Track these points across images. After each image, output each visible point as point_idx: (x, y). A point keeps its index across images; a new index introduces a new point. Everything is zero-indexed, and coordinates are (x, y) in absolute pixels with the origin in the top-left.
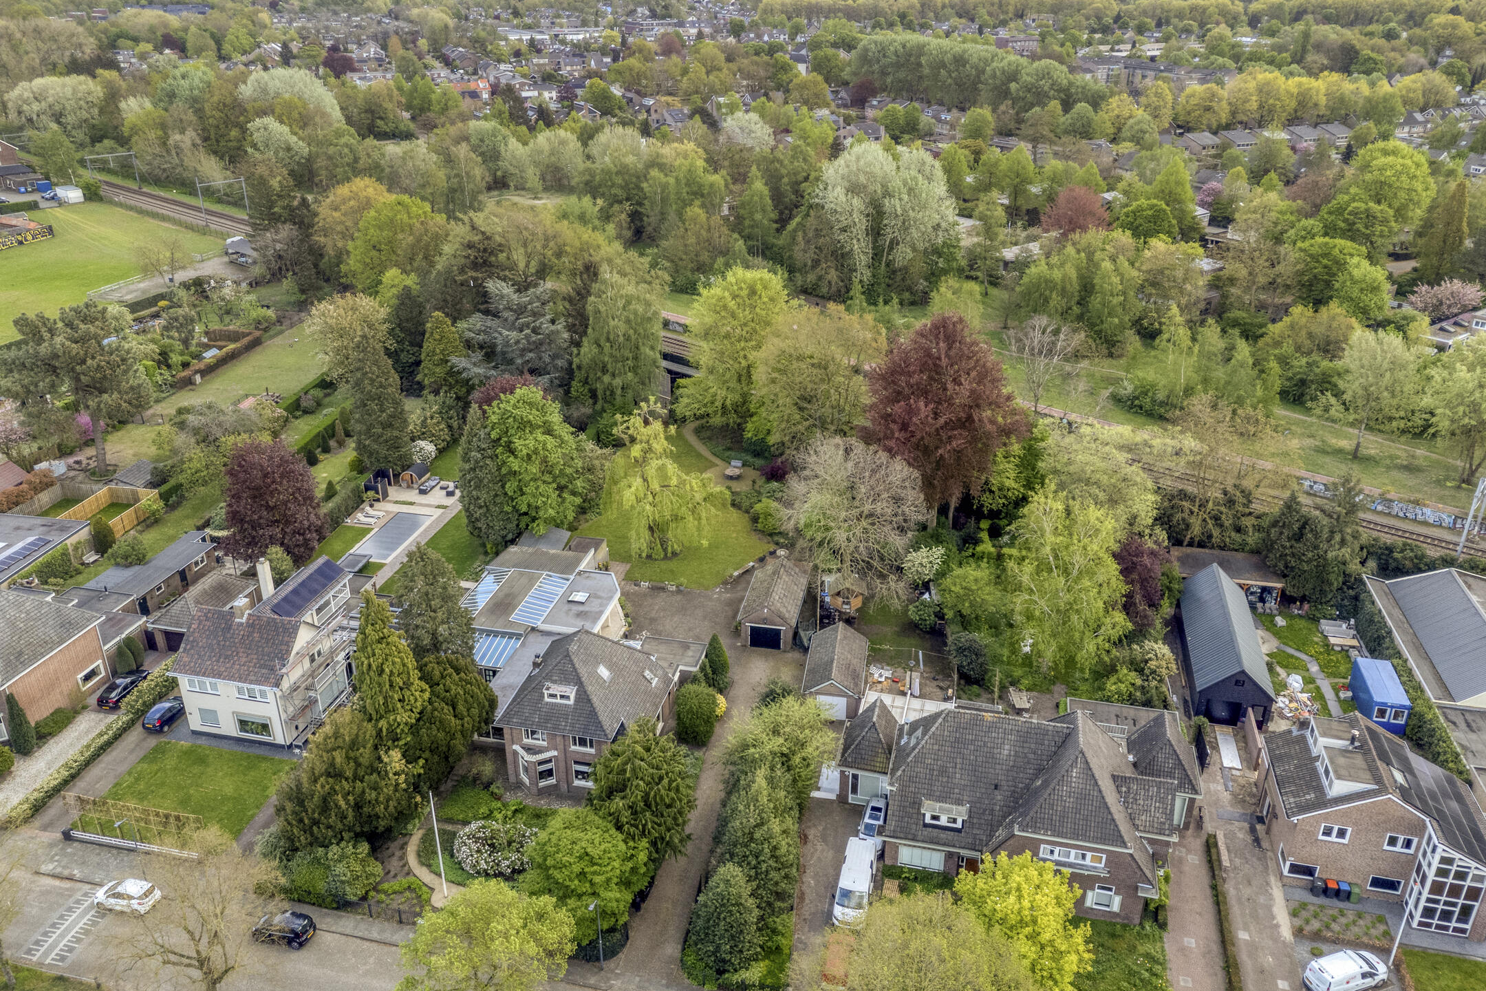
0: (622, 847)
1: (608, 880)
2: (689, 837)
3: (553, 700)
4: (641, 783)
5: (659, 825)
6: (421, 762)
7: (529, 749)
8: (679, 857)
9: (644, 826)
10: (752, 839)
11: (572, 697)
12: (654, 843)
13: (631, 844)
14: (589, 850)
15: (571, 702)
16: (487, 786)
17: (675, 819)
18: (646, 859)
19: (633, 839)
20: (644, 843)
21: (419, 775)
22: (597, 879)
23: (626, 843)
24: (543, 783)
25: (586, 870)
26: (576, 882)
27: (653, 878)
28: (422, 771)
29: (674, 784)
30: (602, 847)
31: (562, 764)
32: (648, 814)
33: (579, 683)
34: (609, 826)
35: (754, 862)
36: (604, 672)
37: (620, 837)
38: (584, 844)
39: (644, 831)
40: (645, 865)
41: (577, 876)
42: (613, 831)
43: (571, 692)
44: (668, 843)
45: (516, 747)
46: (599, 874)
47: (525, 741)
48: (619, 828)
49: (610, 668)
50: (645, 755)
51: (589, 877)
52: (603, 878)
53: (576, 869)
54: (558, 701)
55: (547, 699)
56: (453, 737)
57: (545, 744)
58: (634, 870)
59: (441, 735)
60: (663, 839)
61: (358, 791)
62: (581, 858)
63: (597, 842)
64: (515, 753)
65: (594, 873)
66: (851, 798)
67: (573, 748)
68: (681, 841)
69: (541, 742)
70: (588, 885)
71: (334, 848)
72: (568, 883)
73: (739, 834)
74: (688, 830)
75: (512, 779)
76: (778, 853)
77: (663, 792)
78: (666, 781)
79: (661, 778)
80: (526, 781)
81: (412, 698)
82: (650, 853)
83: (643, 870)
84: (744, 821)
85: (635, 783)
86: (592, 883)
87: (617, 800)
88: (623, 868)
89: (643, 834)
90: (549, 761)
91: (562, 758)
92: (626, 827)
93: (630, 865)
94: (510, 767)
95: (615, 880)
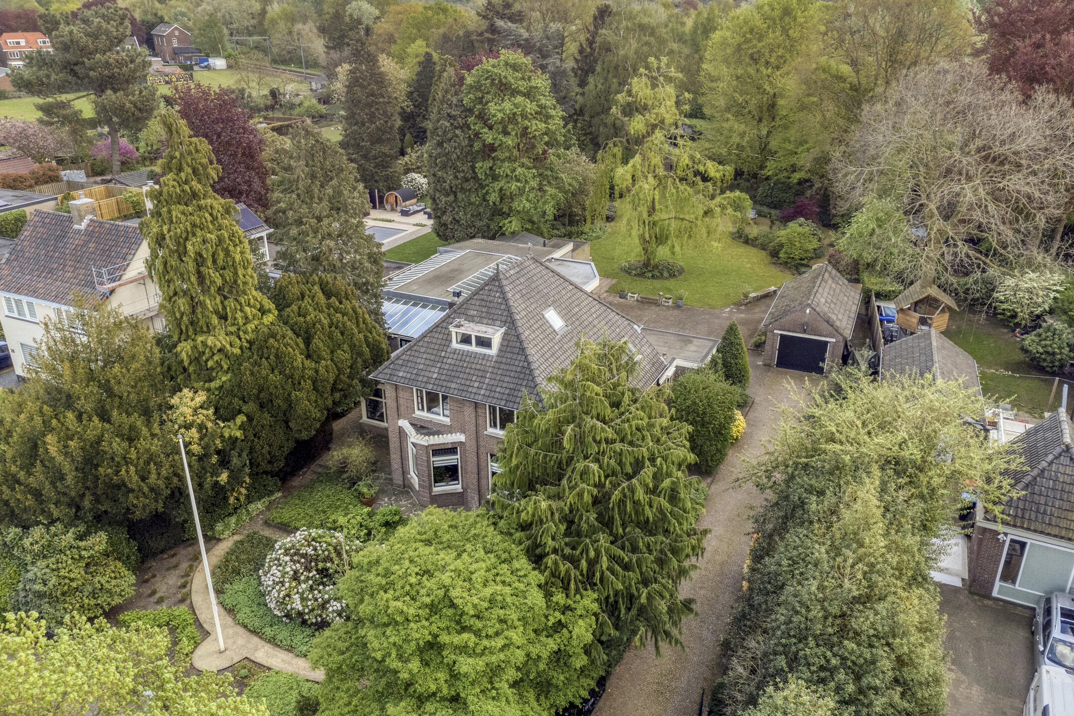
0: (536, 598)
1: (494, 672)
2: (688, 605)
3: (465, 347)
4: (595, 467)
5: (626, 567)
6: (241, 419)
7: (422, 428)
8: (664, 645)
9: (592, 563)
10: (844, 631)
11: (496, 341)
12: (610, 606)
13: (559, 598)
14: (453, 593)
15: (494, 351)
16: (353, 482)
17: (661, 562)
18: (589, 638)
19: (566, 588)
20: (589, 601)
21: (233, 440)
22: (466, 665)
23: (548, 595)
24: (439, 489)
25: (444, 638)
26: (415, 665)
27: (602, 682)
28: (238, 434)
29: (666, 483)
30: (488, 592)
31: (472, 458)
32: (603, 540)
33: (510, 322)
34: (515, 550)
35: (851, 688)
36: (554, 319)
37: (536, 577)
38: (446, 578)
39: (590, 574)
40: (587, 650)
41: (421, 651)
42: (523, 563)
43: (497, 336)
44: (642, 611)
45: (404, 423)
46: (473, 654)
47: (418, 414)
48: (537, 558)
49: (566, 315)
50: (608, 412)
51: (449, 656)
52: (480, 663)
53: (419, 632)
54: (473, 348)
55: (455, 345)
56: (296, 386)
57: (447, 421)
58: (559, 657)
59: (275, 378)
60: (631, 598)
61: (91, 434)
62: (433, 609)
63: (478, 577)
64: (401, 431)
65: (463, 649)
66: (998, 589)
67: (491, 431)
68: (670, 611)
69: (441, 418)
70: (442, 676)
71: (37, 532)
72: (395, 664)
73: (816, 612)
74: (685, 590)
75: (397, 478)
76: (908, 674)
77: (640, 494)
78: (648, 472)
79: (638, 465)
80: (415, 480)
81: (239, 315)
82: (601, 625)
83: (579, 661)
84: (830, 583)
85: (580, 466)
86: (454, 676)
87: (541, 497)
88: (534, 650)
89: (589, 581)
90: (451, 450)
91: (471, 447)
92: (550, 560)
93: (552, 644)
94: (395, 457)
95: (511, 674)
